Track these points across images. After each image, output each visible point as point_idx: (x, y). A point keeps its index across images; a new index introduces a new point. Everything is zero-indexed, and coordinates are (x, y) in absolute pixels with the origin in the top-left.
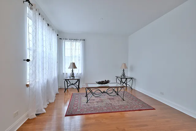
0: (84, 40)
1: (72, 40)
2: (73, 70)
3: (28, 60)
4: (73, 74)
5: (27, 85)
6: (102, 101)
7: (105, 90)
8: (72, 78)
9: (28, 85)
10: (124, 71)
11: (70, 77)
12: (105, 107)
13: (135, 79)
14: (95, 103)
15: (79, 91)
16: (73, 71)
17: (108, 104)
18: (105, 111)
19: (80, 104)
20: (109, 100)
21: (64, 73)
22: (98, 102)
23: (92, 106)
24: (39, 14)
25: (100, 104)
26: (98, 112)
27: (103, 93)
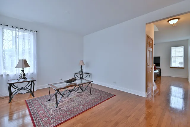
0: (37, 32)
1: (17, 29)
2: (23, 69)
4: (24, 74)
6: (73, 101)
7: (73, 88)
8: (21, 80)
10: (82, 67)
11: (18, 79)
12: (80, 105)
13: (91, 74)
14: (67, 105)
15: (34, 96)
16: (23, 71)
17: (81, 102)
18: (84, 110)
19: (49, 111)
20: (78, 98)
21: (2, 75)
22: (68, 102)
23: (66, 109)
25: (72, 104)
26: (77, 113)
27: (71, 92)
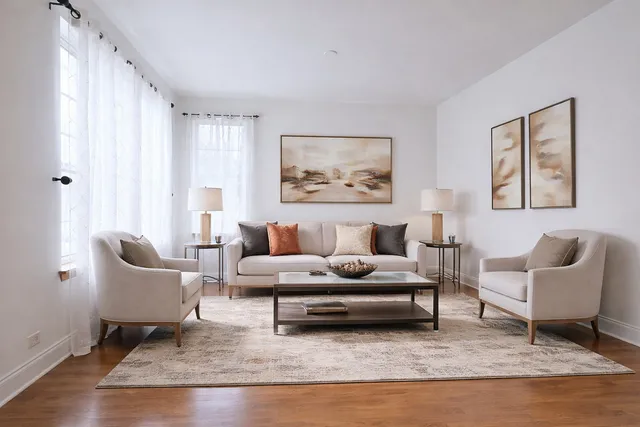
0: (257, 116)
3: (66, 181)
5: (62, 275)
9: (65, 273)
21: (194, 235)
24: (101, 37)
